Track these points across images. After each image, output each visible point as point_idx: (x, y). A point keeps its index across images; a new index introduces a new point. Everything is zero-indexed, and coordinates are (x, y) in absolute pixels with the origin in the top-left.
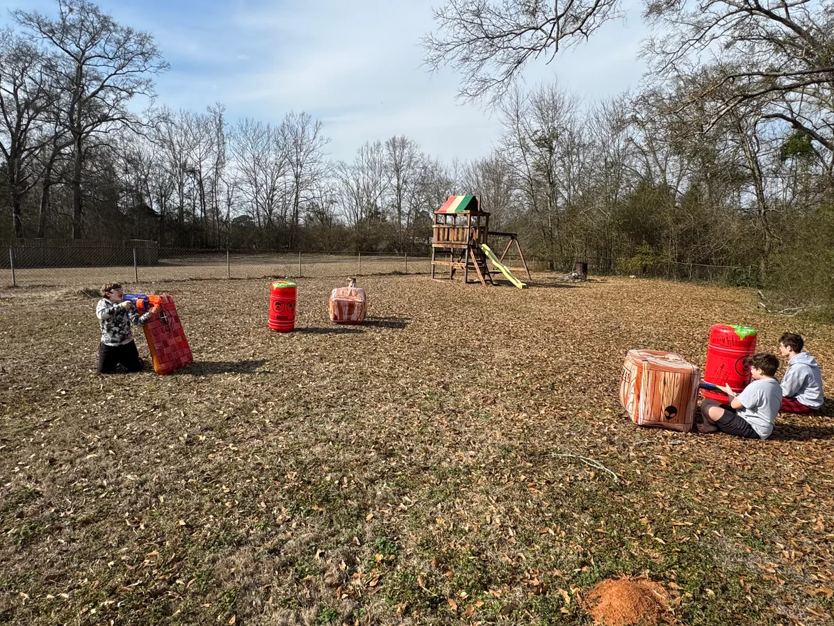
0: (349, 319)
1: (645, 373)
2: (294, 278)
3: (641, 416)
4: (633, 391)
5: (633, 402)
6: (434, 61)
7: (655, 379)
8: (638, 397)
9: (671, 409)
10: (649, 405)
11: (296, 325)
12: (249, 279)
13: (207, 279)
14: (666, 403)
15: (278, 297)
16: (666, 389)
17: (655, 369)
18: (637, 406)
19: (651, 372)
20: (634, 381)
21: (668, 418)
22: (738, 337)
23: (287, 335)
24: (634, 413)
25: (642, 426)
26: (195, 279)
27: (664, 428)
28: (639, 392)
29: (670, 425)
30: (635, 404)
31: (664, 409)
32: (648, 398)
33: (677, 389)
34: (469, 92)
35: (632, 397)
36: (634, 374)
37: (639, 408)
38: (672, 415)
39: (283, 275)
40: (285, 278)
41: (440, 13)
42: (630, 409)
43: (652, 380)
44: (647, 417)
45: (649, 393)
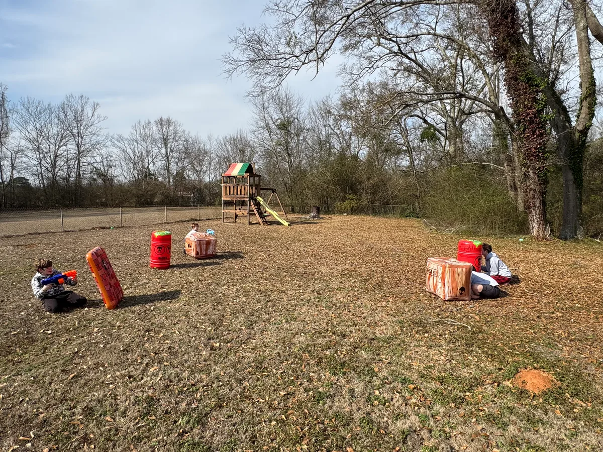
0: (206, 253)
1: (447, 270)
2: (117, 228)
3: (447, 295)
4: (440, 281)
5: (441, 288)
6: (230, 72)
7: (453, 273)
8: (444, 284)
9: (462, 289)
10: (451, 288)
11: (173, 263)
12: (81, 231)
13: (44, 233)
14: (460, 286)
15: (159, 243)
16: (459, 278)
17: (453, 267)
18: (444, 290)
19: (451, 269)
20: (441, 275)
21: (461, 294)
22: (475, 246)
23: (169, 271)
24: (442, 294)
25: (448, 301)
26: (34, 234)
27: (459, 300)
28: (444, 281)
29: (461, 298)
30: (442, 288)
31: (459, 289)
32: (450, 284)
33: (464, 277)
34: (253, 94)
35: (440, 285)
36: (440, 271)
37: (445, 291)
38: (463, 292)
39: (108, 226)
40: (110, 228)
41: (234, 40)
42: (439, 292)
43: (451, 274)
44: (450, 295)
45: (450, 281)
